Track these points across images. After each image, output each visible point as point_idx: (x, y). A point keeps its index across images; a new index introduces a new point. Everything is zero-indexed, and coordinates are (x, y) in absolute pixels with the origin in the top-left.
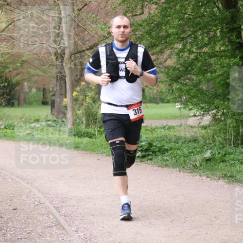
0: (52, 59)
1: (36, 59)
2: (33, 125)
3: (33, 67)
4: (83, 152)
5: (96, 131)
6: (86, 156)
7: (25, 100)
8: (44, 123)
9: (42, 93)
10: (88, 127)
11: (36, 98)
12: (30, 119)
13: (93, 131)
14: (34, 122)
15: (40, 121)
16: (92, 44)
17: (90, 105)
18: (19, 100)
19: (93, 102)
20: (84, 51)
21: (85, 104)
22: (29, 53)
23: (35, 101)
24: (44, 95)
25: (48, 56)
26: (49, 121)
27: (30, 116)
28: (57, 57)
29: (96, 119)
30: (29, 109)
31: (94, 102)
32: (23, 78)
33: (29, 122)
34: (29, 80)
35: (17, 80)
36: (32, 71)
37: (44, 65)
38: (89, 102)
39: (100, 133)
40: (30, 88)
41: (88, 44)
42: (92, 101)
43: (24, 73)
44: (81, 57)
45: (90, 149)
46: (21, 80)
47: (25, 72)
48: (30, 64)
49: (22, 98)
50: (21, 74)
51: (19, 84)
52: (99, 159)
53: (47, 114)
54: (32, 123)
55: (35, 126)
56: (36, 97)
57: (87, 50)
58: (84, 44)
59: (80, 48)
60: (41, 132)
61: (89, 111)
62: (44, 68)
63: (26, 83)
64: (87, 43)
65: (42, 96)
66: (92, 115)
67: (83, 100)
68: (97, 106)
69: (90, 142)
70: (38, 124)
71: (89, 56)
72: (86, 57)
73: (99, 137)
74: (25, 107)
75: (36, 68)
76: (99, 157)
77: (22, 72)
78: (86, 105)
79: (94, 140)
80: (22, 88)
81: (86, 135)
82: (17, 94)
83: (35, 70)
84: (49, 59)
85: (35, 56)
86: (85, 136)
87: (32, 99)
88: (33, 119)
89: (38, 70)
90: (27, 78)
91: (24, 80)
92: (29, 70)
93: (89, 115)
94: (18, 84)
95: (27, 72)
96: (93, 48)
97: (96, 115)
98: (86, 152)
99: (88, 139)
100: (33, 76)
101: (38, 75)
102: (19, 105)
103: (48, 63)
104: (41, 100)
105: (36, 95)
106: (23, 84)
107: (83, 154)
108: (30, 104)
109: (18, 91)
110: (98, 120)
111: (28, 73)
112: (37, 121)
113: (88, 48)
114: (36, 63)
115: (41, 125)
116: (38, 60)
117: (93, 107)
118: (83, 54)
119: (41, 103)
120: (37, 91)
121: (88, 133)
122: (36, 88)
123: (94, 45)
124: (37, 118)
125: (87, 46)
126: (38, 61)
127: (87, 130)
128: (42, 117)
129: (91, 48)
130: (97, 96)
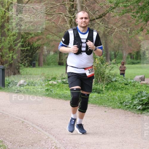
0: (68, 27)
1: (54, 27)
2: (50, 82)
3: (51, 33)
4: (92, 105)
5: (104, 87)
6: (95, 108)
7: (44, 61)
8: (60, 81)
9: (58, 55)
10: (97, 84)
11: (53, 60)
12: (48, 77)
13: (101, 88)
14: (52, 79)
15: (57, 79)
16: (101, 13)
18: (39, 61)
19: (102, 63)
22: (48, 22)
23: (52, 62)
24: (60, 57)
25: (64, 24)
26: (64, 79)
27: (48, 75)
28: (72, 25)
29: (104, 77)
30: (47, 69)
32: (43, 43)
33: (47, 80)
34: (48, 44)
35: (38, 45)
36: (51, 37)
37: (60, 32)
38: (98, 63)
39: (107, 89)
40: (49, 51)
41: (98, 14)
42: (100, 62)
43: (44, 39)
44: (92, 25)
45: (98, 103)
46: (41, 45)
47: (45, 38)
48: (49, 31)
49: (42, 60)
50: (41, 39)
52: (105, 111)
53: (62, 73)
54: (50, 81)
55: (53, 83)
56: (54, 58)
57: (97, 19)
58: (94, 14)
59: (91, 17)
60: (57, 88)
61: (98, 70)
62: (61, 34)
63: (45, 47)
64: (97, 12)
65: (59, 58)
66: (100, 74)
68: (105, 66)
69: (98, 97)
70: (55, 81)
71: (98, 24)
72: (96, 24)
73: (106, 92)
74: (45, 67)
75: (54, 35)
76: (106, 110)
77: (42, 38)
79: (102, 95)
80: (42, 51)
81: (95, 91)
82: (38, 56)
83: (53, 36)
84: (65, 27)
85: (53, 24)
86: (94, 92)
87: (50, 61)
88: (50, 77)
89: (55, 36)
90: (46, 42)
91: (44, 44)
92: (48, 36)
93: (97, 74)
94: (39, 48)
95: (46, 38)
96: (102, 17)
97: (104, 74)
98: (95, 105)
99: (97, 94)
100: (52, 41)
101: (55, 41)
102: (39, 65)
103: (64, 30)
104: (57, 62)
105: (54, 57)
106: (43, 48)
107: (92, 106)
108: (49, 64)
109: (38, 54)
110: (105, 78)
111: (47, 38)
112: (54, 79)
113: (98, 17)
114: (54, 30)
115: (57, 82)
116: (56, 27)
117: (101, 67)
118: (93, 22)
119: (58, 64)
120: (54, 54)
121: (96, 89)
122: (54, 51)
123: (102, 15)
124: (54, 77)
125: (96, 15)
126: (56, 29)
127: (96, 87)
128: (58, 76)
129: (100, 17)
130: (105, 58)
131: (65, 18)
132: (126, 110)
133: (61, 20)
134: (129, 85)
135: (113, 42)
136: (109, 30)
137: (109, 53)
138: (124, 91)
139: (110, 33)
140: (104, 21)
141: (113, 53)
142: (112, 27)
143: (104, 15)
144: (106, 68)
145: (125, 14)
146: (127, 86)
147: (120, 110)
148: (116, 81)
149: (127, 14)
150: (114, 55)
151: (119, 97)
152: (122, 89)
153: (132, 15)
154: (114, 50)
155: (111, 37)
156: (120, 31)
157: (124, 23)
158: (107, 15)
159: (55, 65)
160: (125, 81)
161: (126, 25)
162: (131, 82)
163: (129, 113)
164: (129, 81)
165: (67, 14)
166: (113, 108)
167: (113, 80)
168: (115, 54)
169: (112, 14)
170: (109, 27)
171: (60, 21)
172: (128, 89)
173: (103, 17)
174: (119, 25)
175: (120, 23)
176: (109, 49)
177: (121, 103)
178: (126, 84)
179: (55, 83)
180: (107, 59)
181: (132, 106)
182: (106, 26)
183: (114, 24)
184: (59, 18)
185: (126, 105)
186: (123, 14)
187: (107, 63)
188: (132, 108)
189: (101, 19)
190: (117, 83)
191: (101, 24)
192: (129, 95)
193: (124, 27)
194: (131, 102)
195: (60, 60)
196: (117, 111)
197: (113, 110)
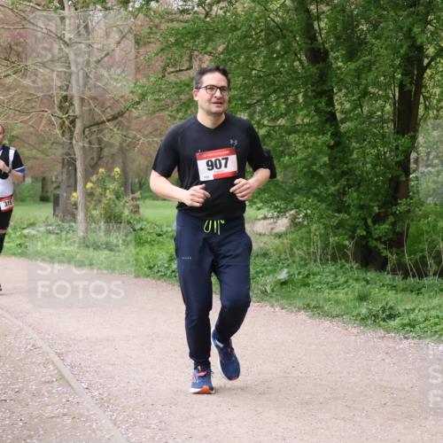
0: (57, 134)
1: (31, 133)
2: (26, 232)
3: (27, 146)
9: (40, 184)
11: (32, 192)
12: (21, 223)
14: (28, 227)
15: (37, 225)
16: (115, 112)
17: (111, 202)
20: (103, 122)
21: (105, 201)
22: (22, 125)
23: (29, 196)
24: (43, 188)
25: (50, 130)
26: (50, 225)
27: (22, 218)
28: (64, 131)
29: (120, 223)
31: (117, 198)
33: (20, 228)
36: (26, 152)
37: (44, 144)
38: (110, 199)
41: (110, 113)
42: (114, 197)
44: (100, 131)
48: (24, 141)
53: (47, 215)
54: (25, 228)
55: (29, 233)
57: (109, 121)
58: (103, 112)
59: (97, 119)
61: (110, 211)
62: (44, 147)
64: (109, 110)
65: (40, 189)
66: (114, 217)
67: (101, 194)
68: (122, 203)
70: (33, 230)
71: (111, 130)
72: (106, 131)
75: (32, 148)
78: (106, 202)
83: (31, 150)
84: (51, 134)
85: (32, 129)
87: (25, 194)
88: (26, 222)
89: (35, 151)
92: (22, 149)
93: (110, 217)
96: (117, 118)
97: (121, 217)
100: (28, 159)
101: (35, 158)
103: (50, 140)
104: (38, 195)
105: (32, 187)
108: (23, 200)
110: (123, 224)
112: (32, 225)
113: (110, 118)
114: (33, 140)
115: (38, 231)
116: (36, 135)
117: (116, 205)
118: (102, 126)
119: (39, 199)
120: (33, 182)
122: (32, 177)
123: (118, 114)
124: (32, 221)
125: (108, 115)
126: (35, 138)
128: (40, 220)
129: (114, 118)
130: (123, 189)
131: (53, 118)
132: (159, 279)
133: (44, 121)
134: (164, 236)
135: (137, 162)
136: (130, 140)
137: (130, 180)
138: (156, 247)
139: (133, 145)
140: (120, 124)
141: (137, 180)
142: (136, 136)
143: (121, 114)
144: (124, 206)
145: (157, 114)
146: (160, 239)
147: (148, 279)
148: (142, 229)
149: (162, 114)
150: (138, 185)
151: (146, 257)
152: (151, 243)
153: (169, 115)
154: (139, 176)
155: (134, 154)
156: (149, 144)
157: (156, 130)
158: (127, 115)
159: (35, 201)
160: (158, 230)
161: (159, 131)
162: (167, 231)
163: (164, 284)
164: (165, 229)
165: (55, 112)
166: (137, 276)
167: (137, 227)
168: (140, 183)
169: (135, 113)
170: (131, 135)
171: (43, 124)
172: (163, 244)
173: (120, 118)
174: (146, 132)
175: (149, 129)
176: (130, 174)
177: (150, 268)
178: (159, 235)
179: (33, 232)
180: (126, 190)
181: (169, 273)
182: (125, 133)
183: (139, 131)
184: (42, 118)
185: (159, 271)
186: (154, 112)
187: (127, 199)
188: (170, 277)
189: (115, 122)
190: (143, 233)
191: (115, 130)
192: (164, 253)
193: (155, 136)
194: (166, 265)
195: (43, 191)
196: (143, 281)
197: (136, 280)
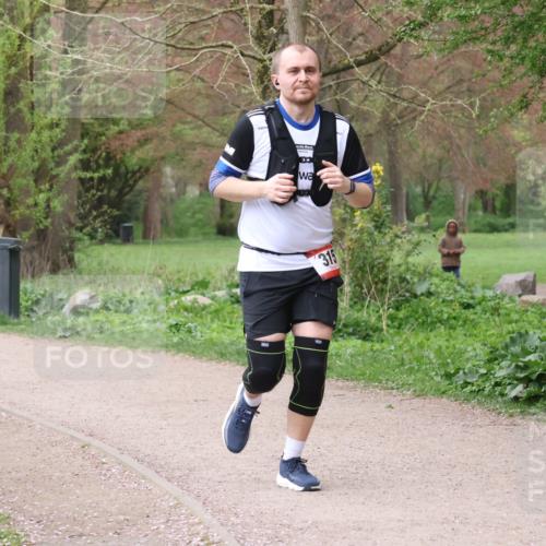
0: (252, 93)
1: (199, 94)
2: (188, 299)
3: (189, 119)
4: (340, 384)
5: (384, 318)
6: (351, 394)
7: (164, 221)
8: (221, 294)
10: (359, 307)
11: (199, 216)
12: (179, 279)
13: (373, 320)
14: (193, 289)
15: (210, 286)
16: (372, 46)
17: (365, 236)
18: (146, 219)
19: (376, 227)
20: (349, 67)
21: (351, 234)
22: (180, 75)
23: (195, 225)
24: (222, 207)
25: (237, 85)
27: (179, 272)
29: (385, 281)
30: (177, 248)
31: (378, 227)
32: (162, 154)
33: (176, 291)
34: (179, 158)
35: (144, 160)
36: (189, 132)
37: (224, 114)
38: (362, 229)
39: (396, 324)
40: (182, 184)
41: (362, 47)
42: (371, 225)
43: (164, 138)
44: (341, 87)
45: (363, 374)
46: (154, 160)
47: (167, 134)
48: (183, 109)
49: (156, 215)
50: (155, 141)
51: (147, 170)
52: (390, 406)
54: (185, 292)
55: (195, 301)
56: (200, 211)
57: (359, 64)
58: (349, 45)
59: (335, 59)
60: (212, 321)
61: (362, 255)
62: (226, 121)
63: (168, 170)
64: (360, 42)
65: (218, 210)
66: (372, 268)
67: (344, 220)
68: (388, 239)
69: (364, 353)
70: (203, 295)
71: (363, 83)
72: (355, 85)
73: (392, 336)
74: (167, 243)
75: (200, 123)
76: (393, 401)
77: (157, 135)
78: (354, 236)
79: (377, 346)
80: (158, 185)
81: (351, 330)
82: (142, 203)
83: (199, 127)
84: (240, 94)
85: (199, 84)
86: (350, 334)
87: (187, 220)
88: (188, 279)
89: (206, 129)
90: (172, 151)
91: (163, 158)
92: (179, 127)
93: (361, 268)
94: (144, 171)
95: (173, 134)
96: (376, 58)
97: (385, 267)
98: (351, 384)
99: (360, 341)
100: (192, 145)
101: (206, 145)
102: (146, 236)
103: (239, 107)
104: (214, 223)
105: (201, 205)
106: (159, 170)
107: (342, 388)
108: (181, 233)
109: (144, 195)
110: (390, 283)
111: (176, 137)
112: (203, 285)
113: (363, 57)
114: (202, 106)
115: (213, 298)
116: (208, 96)
117: (374, 243)
118: (345, 77)
119: (215, 230)
120: (201, 194)
121: (357, 324)
122: (201, 184)
123: (380, 49)
124: (201, 278)
125: (357, 52)
126: (207, 101)
127: (356, 315)
128: (218, 275)
129: (372, 58)
130: (389, 208)
131: (243, 61)
132: (467, 400)
133: (225, 68)
134: (478, 308)
135: (420, 151)
136: (405, 104)
137: (404, 191)
138: (459, 331)
139: (410, 115)
140: (384, 71)
141: (418, 190)
142: (416, 96)
143: (386, 49)
144: (391, 244)
145: (463, 49)
146: (469, 313)
147: (444, 400)
148: (429, 294)
149: (471, 47)
150: (421, 200)
151: (439, 351)
152: (450, 323)
153: (489, 51)
154: (422, 180)
155: (411, 134)
156: (446, 111)
157: (461, 81)
158: (398, 50)
159: (205, 234)
160: (465, 296)
161: (465, 86)
162: (484, 299)
163: (478, 411)
164: (478, 294)
165: (248, 48)
166: (420, 394)
167: (421, 289)
168: (425, 195)
169: (415, 48)
170: (406, 94)
171: (222, 74)
172: (475, 325)
173: (383, 59)
174: (439, 87)
175: (445, 80)
176: (405, 176)
177: (448, 376)
178: (467, 306)
179: (204, 300)
180: (395, 211)
181: (488, 387)
182: (394, 90)
183: (424, 85)
184: (221, 60)
185: (467, 384)
186: (456, 46)
187: (397, 229)
188: (490, 395)
189: (374, 66)
190: (432, 302)
191: (373, 83)
192: (478, 345)
193: (458, 95)
194: (483, 371)
195: (222, 215)
196: (433, 405)
197: (417, 402)
